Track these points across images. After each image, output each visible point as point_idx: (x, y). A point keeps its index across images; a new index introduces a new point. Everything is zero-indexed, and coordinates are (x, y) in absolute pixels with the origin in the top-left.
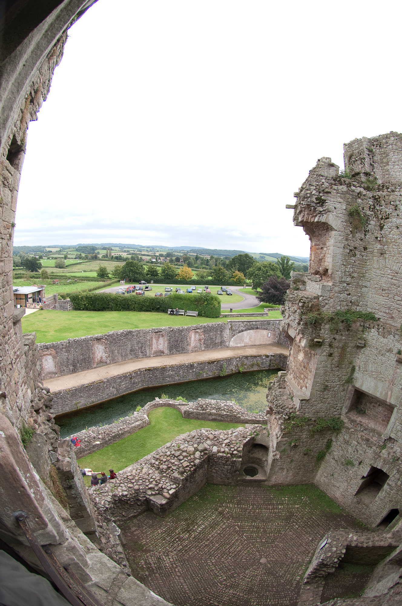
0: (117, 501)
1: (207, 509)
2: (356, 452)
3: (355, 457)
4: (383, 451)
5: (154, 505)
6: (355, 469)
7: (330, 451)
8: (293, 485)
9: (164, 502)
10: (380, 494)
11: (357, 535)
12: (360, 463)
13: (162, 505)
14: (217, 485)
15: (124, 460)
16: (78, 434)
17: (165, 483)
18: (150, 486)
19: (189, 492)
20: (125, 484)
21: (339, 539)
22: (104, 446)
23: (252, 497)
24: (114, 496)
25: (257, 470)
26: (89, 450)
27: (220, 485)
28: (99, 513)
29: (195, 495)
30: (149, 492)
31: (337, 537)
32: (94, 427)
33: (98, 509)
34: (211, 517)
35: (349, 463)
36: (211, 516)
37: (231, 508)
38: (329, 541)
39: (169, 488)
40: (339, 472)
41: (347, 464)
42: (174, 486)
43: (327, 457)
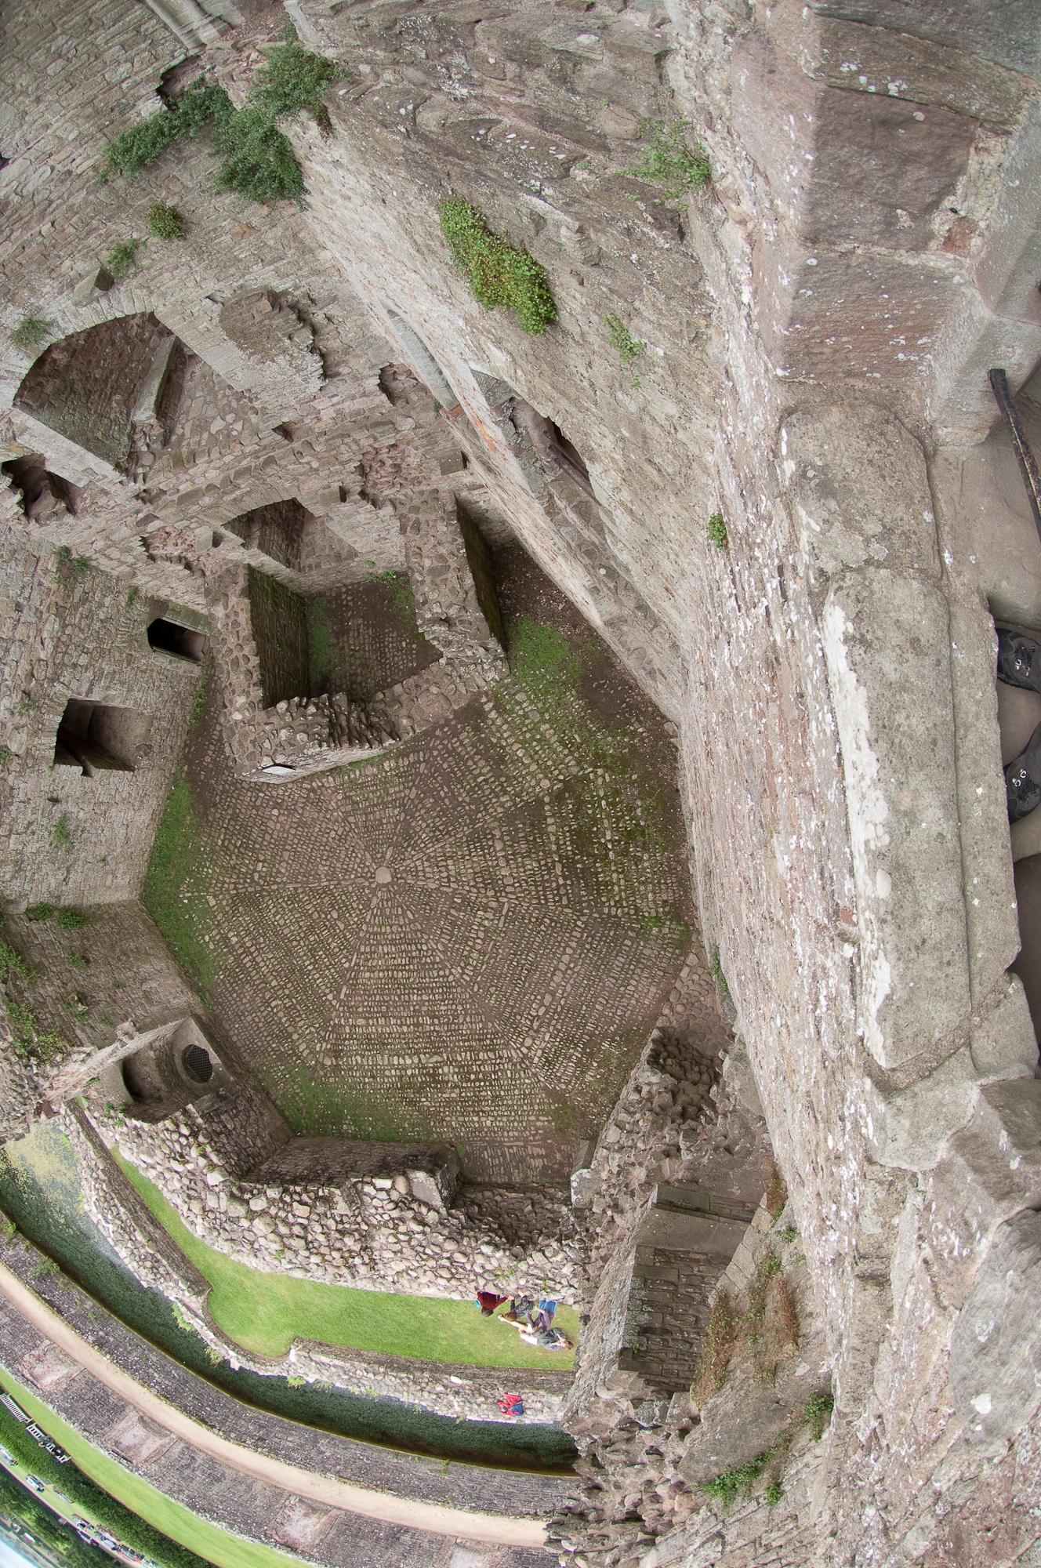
0: (522, 1246)
1: (351, 1088)
2: (33, 827)
3: (45, 821)
4: (14, 748)
5: (447, 1185)
6: (71, 807)
7: (53, 901)
8: (169, 945)
9: (420, 1176)
10: (116, 703)
11: (231, 701)
12: (55, 801)
13: (431, 1173)
14: (281, 1113)
15: (424, 1314)
16: (491, 1418)
17: (380, 1211)
18: (417, 1228)
19: (349, 1152)
20: (468, 1267)
21: (253, 742)
22: (446, 1366)
23: (249, 1018)
24: (516, 1257)
25: (184, 1052)
26: (489, 1376)
27: (276, 1106)
28: (592, 1239)
29: (342, 1136)
30: (432, 1217)
31: (251, 749)
32: (440, 1413)
33: (586, 1250)
34: (362, 1065)
35: (64, 833)
36: (360, 1066)
37: (309, 1043)
38: (267, 761)
39: (383, 1195)
40: (90, 847)
41: (67, 836)
42: (368, 1189)
43: (68, 900)
